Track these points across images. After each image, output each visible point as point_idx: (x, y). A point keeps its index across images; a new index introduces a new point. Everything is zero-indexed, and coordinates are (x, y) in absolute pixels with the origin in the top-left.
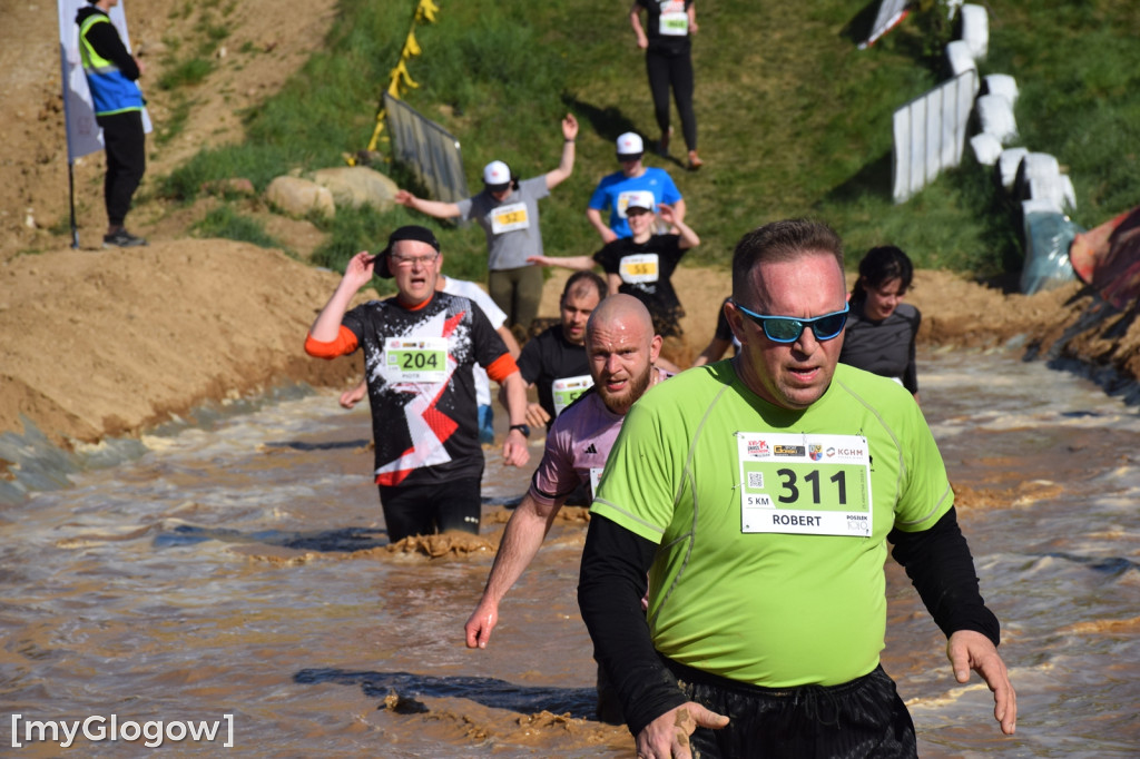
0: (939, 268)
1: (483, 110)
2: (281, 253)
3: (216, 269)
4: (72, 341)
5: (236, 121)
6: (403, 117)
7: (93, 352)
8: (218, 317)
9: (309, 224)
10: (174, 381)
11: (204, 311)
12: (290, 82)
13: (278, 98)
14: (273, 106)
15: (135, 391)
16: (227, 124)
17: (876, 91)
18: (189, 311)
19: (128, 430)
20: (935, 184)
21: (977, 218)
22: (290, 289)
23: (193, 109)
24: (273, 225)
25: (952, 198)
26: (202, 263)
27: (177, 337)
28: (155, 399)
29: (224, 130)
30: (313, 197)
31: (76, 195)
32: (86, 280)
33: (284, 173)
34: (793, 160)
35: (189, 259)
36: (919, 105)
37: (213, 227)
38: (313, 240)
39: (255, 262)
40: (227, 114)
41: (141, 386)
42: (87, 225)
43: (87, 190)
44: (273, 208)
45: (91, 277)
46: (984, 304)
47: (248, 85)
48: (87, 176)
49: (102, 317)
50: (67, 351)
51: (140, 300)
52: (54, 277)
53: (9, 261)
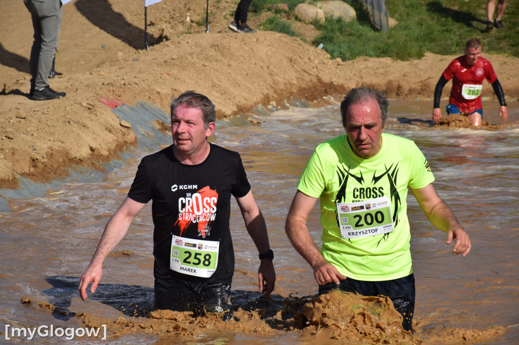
2: (299, 39)
3: (269, 45)
4: (203, 74)
7: (212, 80)
8: (268, 67)
9: (312, 26)
10: (246, 95)
11: (262, 64)
15: (229, 99)
18: (256, 64)
19: (225, 117)
22: (302, 56)
24: (295, 26)
26: (263, 42)
27: (249, 76)
28: (238, 103)
30: (315, 14)
31: (209, 8)
32: (211, 47)
33: (303, 2)
35: (257, 40)
37: (269, 26)
38: (314, 34)
41: (232, 97)
42: (213, 22)
43: (214, 6)
44: (297, 18)
45: (213, 46)
49: (217, 64)
50: (201, 79)
51: (234, 58)
52: (197, 45)
53: (178, 36)
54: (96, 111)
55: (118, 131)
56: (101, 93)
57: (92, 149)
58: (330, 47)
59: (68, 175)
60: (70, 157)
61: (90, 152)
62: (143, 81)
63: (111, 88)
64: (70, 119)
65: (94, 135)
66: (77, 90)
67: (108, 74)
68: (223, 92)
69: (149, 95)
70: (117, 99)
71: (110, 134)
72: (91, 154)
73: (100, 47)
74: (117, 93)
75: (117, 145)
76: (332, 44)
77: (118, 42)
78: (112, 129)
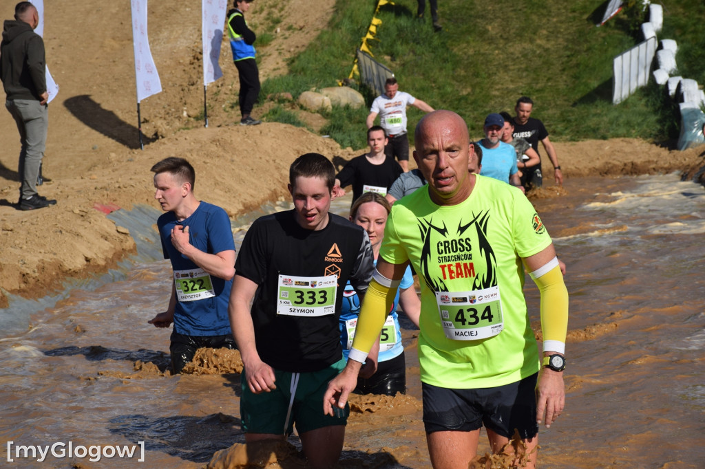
0: (636, 137)
1: (406, 58)
2: (305, 129)
3: (274, 137)
4: (205, 172)
5: (284, 64)
6: (367, 61)
7: (214, 178)
8: (274, 161)
9: (319, 115)
10: (253, 192)
11: (268, 158)
12: (311, 44)
13: (305, 52)
14: (302, 57)
15: (234, 197)
16: (280, 66)
17: (605, 48)
18: (261, 158)
20: (634, 95)
21: (655, 112)
22: (309, 147)
23: (263, 58)
24: (301, 116)
25: (643, 101)
26: (267, 134)
27: (255, 171)
28: (244, 201)
29: (278, 69)
30: (321, 102)
31: (207, 101)
32: (211, 143)
33: (308, 90)
34: (563, 82)
35: (261, 133)
36: (626, 55)
37: (272, 117)
38: (322, 123)
39: (293, 134)
40: (280, 61)
41: (237, 194)
42: (212, 115)
43: (212, 98)
44: (302, 107)
45: (213, 141)
46: (659, 155)
47: (290, 46)
48: (212, 92)
49: (219, 161)
50: (202, 177)
51: (237, 153)
52: (196, 141)
53: (175, 133)
54: (89, 217)
55: (114, 238)
56: (94, 198)
57: (87, 260)
58: (339, 136)
59: (62, 289)
60: (64, 270)
61: (85, 262)
62: (140, 182)
63: (105, 192)
64: (62, 228)
65: (89, 245)
66: (68, 197)
67: (101, 177)
68: (227, 190)
69: (146, 198)
70: (112, 204)
71: (106, 242)
72: (86, 265)
73: (91, 149)
74: (112, 197)
75: (114, 254)
76: (341, 133)
77: (111, 142)
78: (108, 237)
